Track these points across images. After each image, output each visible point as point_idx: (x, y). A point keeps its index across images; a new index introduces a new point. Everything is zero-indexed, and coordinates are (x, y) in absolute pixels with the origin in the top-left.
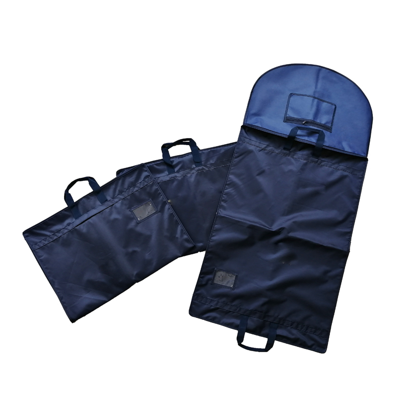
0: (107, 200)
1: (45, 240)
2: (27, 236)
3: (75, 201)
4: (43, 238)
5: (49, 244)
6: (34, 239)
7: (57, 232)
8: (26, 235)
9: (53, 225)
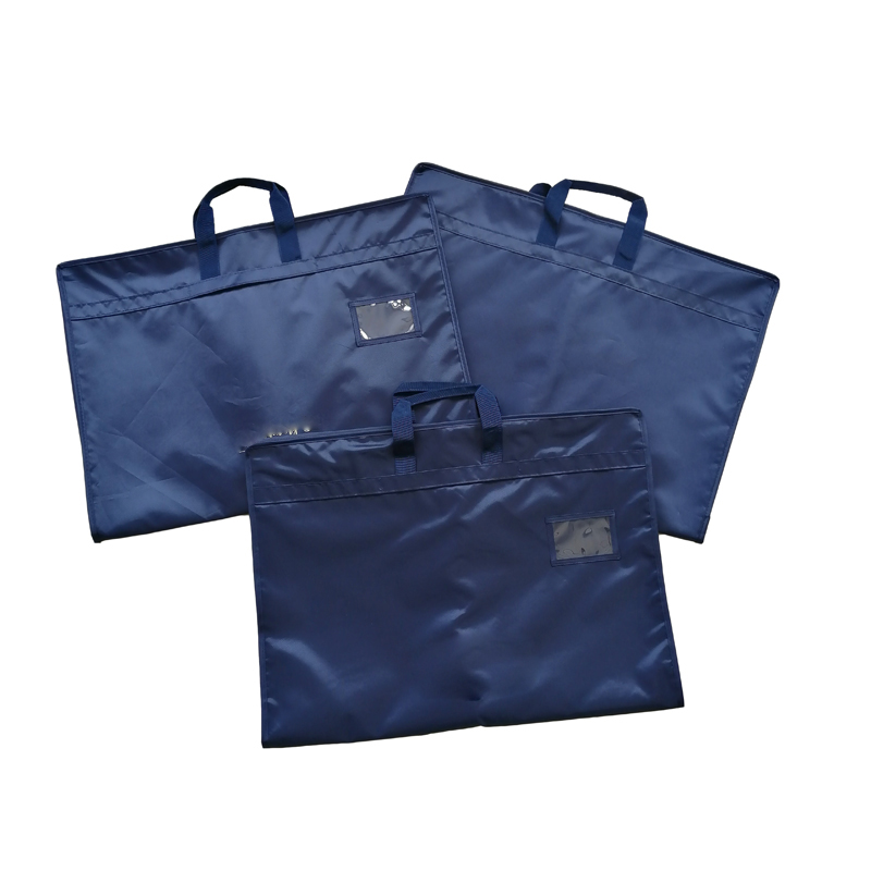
0: (298, 257)
1: (106, 303)
2: (66, 279)
3: (217, 232)
4: (104, 297)
5: (112, 319)
6: (81, 292)
7: (145, 295)
8: (65, 273)
9: (142, 273)
